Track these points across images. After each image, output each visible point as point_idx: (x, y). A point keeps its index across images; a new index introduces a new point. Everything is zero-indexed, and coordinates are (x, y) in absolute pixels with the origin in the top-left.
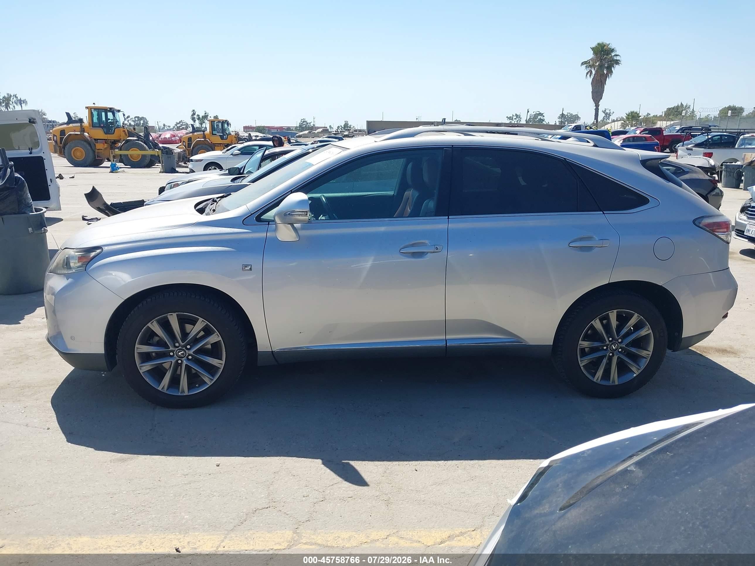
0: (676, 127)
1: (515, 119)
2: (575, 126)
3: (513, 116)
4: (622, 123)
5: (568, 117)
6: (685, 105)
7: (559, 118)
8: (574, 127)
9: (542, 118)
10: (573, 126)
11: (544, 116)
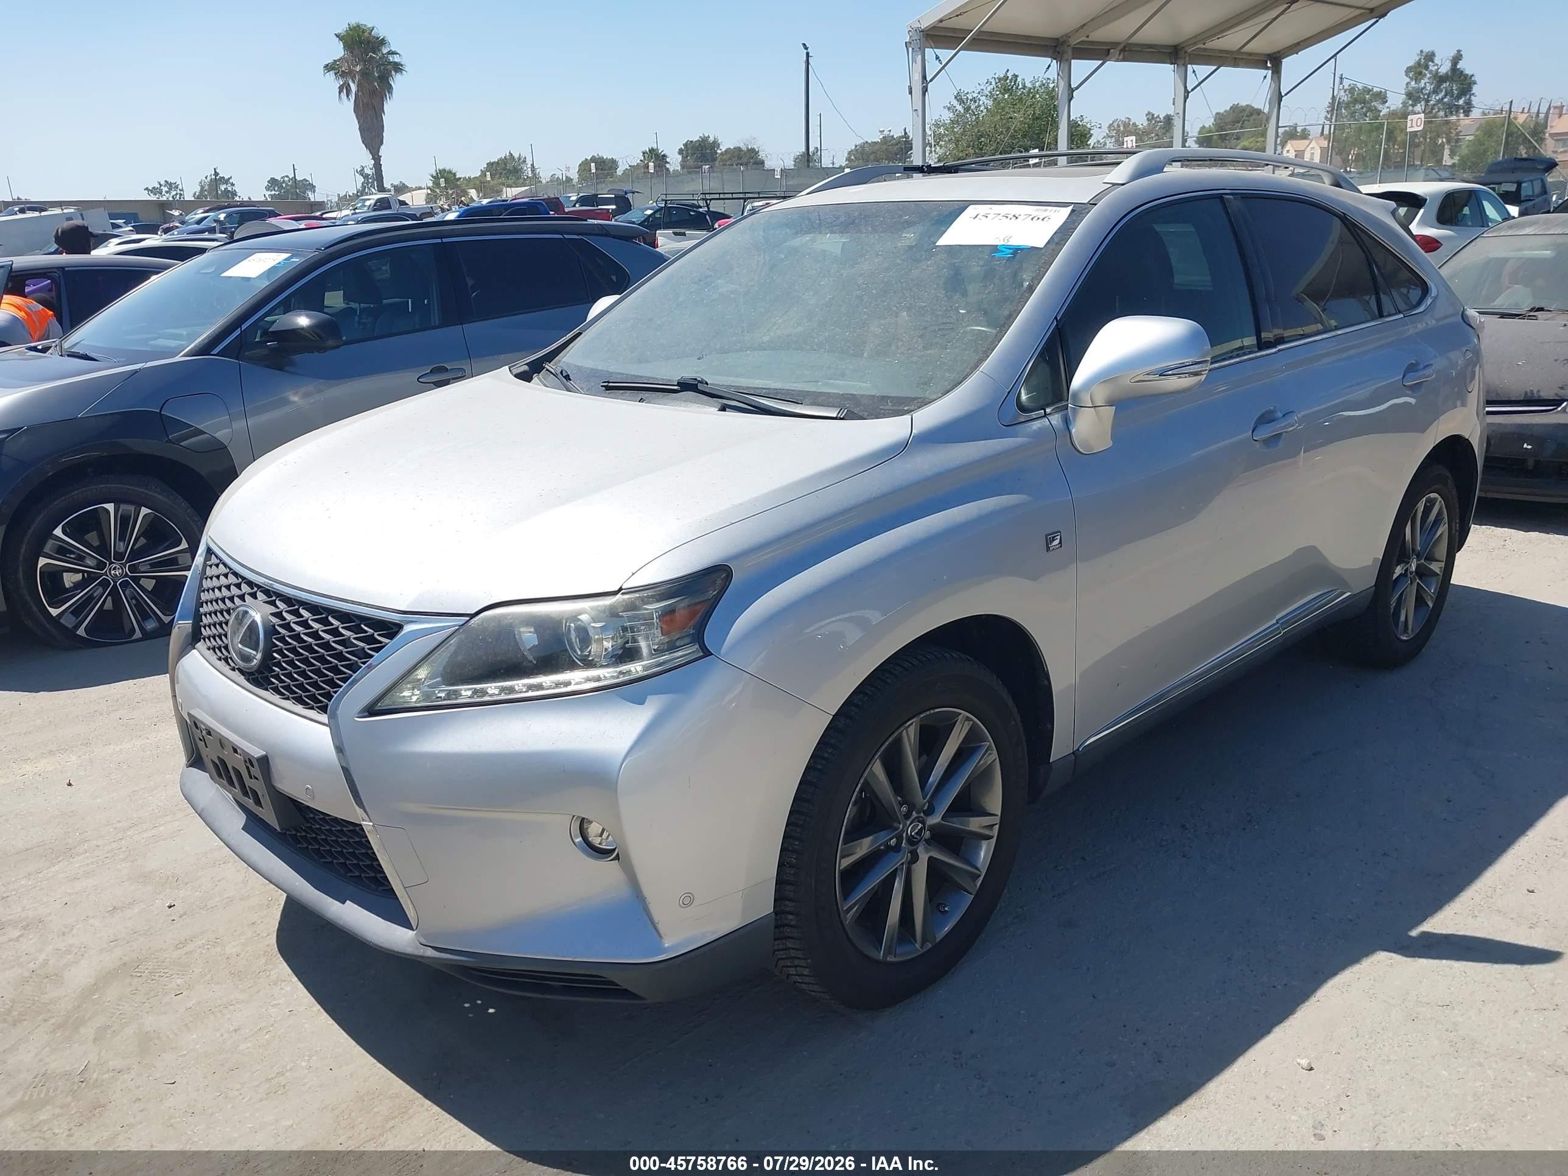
0: (570, 197)
1: (167, 192)
2: (379, 200)
3: (161, 185)
4: (428, 194)
5: (287, 184)
6: (516, 156)
7: (268, 189)
8: (376, 203)
9: (230, 189)
10: (372, 202)
11: (233, 185)
